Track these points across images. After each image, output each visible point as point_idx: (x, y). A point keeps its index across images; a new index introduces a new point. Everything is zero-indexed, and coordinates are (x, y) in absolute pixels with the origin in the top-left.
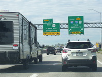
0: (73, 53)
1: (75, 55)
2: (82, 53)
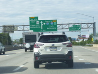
0: (46, 47)
1: (48, 50)
2: (56, 47)
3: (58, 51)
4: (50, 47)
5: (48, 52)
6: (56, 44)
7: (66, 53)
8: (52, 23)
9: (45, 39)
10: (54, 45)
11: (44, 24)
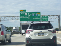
0: (35, 33)
2: (43, 33)
3: (45, 36)
4: (39, 33)
5: (37, 37)
6: (43, 31)
7: (51, 38)
8: (37, 15)
9: (35, 27)
10: (42, 31)
11: (31, 15)
